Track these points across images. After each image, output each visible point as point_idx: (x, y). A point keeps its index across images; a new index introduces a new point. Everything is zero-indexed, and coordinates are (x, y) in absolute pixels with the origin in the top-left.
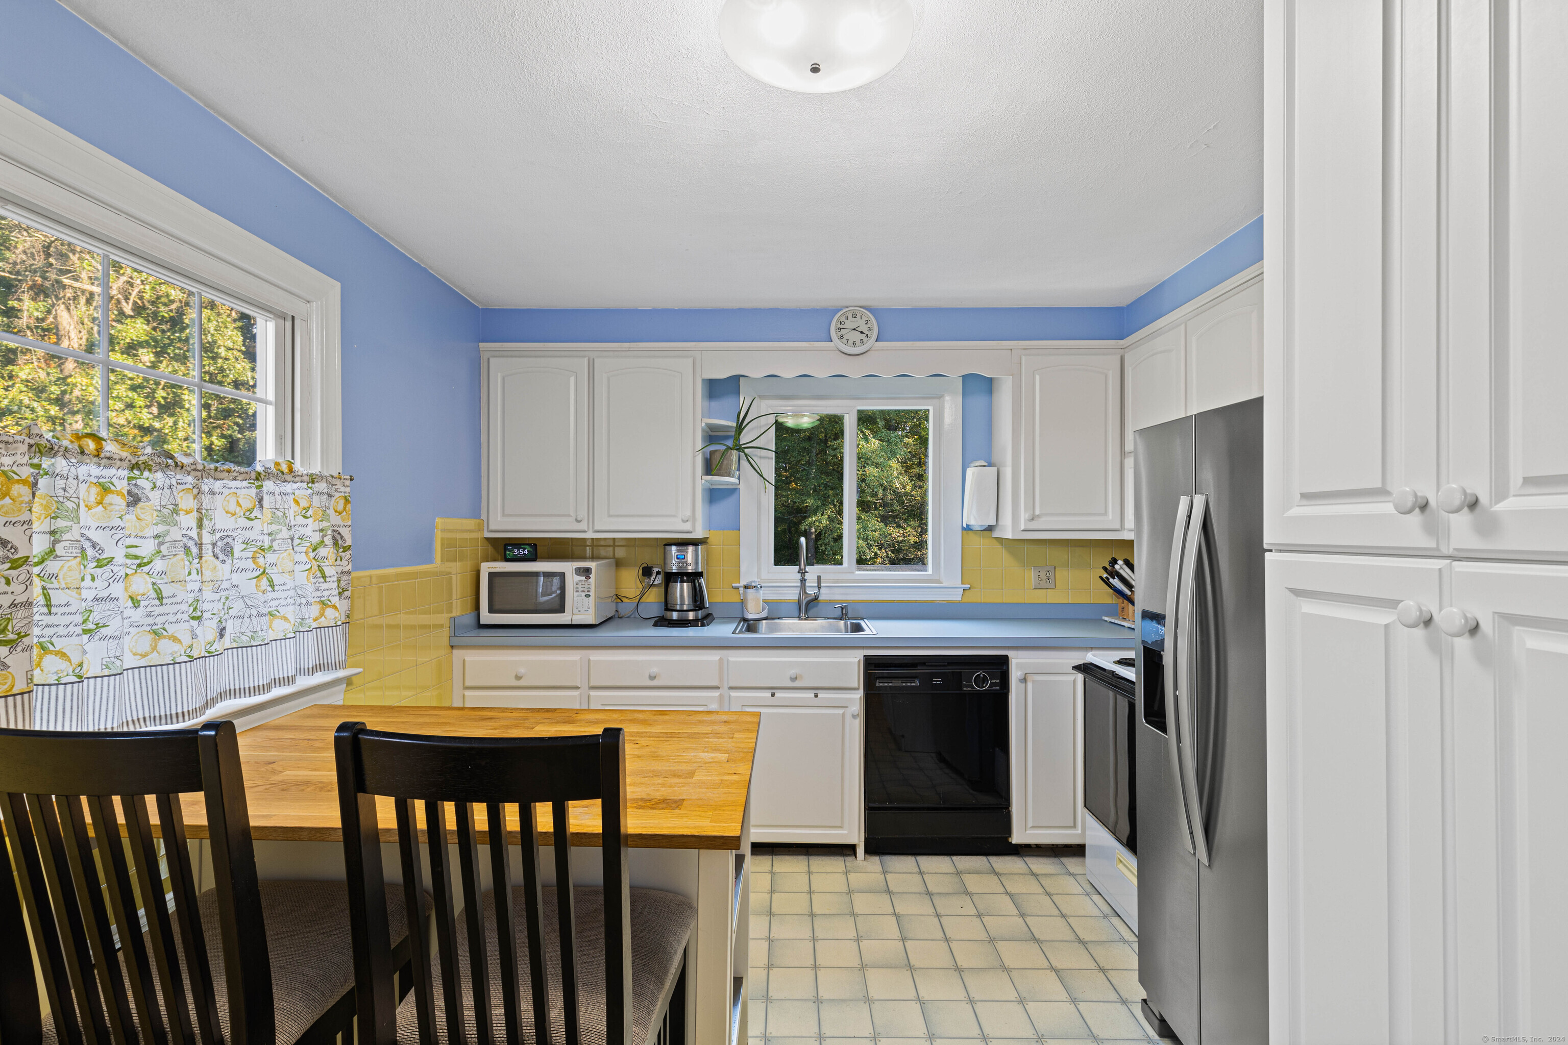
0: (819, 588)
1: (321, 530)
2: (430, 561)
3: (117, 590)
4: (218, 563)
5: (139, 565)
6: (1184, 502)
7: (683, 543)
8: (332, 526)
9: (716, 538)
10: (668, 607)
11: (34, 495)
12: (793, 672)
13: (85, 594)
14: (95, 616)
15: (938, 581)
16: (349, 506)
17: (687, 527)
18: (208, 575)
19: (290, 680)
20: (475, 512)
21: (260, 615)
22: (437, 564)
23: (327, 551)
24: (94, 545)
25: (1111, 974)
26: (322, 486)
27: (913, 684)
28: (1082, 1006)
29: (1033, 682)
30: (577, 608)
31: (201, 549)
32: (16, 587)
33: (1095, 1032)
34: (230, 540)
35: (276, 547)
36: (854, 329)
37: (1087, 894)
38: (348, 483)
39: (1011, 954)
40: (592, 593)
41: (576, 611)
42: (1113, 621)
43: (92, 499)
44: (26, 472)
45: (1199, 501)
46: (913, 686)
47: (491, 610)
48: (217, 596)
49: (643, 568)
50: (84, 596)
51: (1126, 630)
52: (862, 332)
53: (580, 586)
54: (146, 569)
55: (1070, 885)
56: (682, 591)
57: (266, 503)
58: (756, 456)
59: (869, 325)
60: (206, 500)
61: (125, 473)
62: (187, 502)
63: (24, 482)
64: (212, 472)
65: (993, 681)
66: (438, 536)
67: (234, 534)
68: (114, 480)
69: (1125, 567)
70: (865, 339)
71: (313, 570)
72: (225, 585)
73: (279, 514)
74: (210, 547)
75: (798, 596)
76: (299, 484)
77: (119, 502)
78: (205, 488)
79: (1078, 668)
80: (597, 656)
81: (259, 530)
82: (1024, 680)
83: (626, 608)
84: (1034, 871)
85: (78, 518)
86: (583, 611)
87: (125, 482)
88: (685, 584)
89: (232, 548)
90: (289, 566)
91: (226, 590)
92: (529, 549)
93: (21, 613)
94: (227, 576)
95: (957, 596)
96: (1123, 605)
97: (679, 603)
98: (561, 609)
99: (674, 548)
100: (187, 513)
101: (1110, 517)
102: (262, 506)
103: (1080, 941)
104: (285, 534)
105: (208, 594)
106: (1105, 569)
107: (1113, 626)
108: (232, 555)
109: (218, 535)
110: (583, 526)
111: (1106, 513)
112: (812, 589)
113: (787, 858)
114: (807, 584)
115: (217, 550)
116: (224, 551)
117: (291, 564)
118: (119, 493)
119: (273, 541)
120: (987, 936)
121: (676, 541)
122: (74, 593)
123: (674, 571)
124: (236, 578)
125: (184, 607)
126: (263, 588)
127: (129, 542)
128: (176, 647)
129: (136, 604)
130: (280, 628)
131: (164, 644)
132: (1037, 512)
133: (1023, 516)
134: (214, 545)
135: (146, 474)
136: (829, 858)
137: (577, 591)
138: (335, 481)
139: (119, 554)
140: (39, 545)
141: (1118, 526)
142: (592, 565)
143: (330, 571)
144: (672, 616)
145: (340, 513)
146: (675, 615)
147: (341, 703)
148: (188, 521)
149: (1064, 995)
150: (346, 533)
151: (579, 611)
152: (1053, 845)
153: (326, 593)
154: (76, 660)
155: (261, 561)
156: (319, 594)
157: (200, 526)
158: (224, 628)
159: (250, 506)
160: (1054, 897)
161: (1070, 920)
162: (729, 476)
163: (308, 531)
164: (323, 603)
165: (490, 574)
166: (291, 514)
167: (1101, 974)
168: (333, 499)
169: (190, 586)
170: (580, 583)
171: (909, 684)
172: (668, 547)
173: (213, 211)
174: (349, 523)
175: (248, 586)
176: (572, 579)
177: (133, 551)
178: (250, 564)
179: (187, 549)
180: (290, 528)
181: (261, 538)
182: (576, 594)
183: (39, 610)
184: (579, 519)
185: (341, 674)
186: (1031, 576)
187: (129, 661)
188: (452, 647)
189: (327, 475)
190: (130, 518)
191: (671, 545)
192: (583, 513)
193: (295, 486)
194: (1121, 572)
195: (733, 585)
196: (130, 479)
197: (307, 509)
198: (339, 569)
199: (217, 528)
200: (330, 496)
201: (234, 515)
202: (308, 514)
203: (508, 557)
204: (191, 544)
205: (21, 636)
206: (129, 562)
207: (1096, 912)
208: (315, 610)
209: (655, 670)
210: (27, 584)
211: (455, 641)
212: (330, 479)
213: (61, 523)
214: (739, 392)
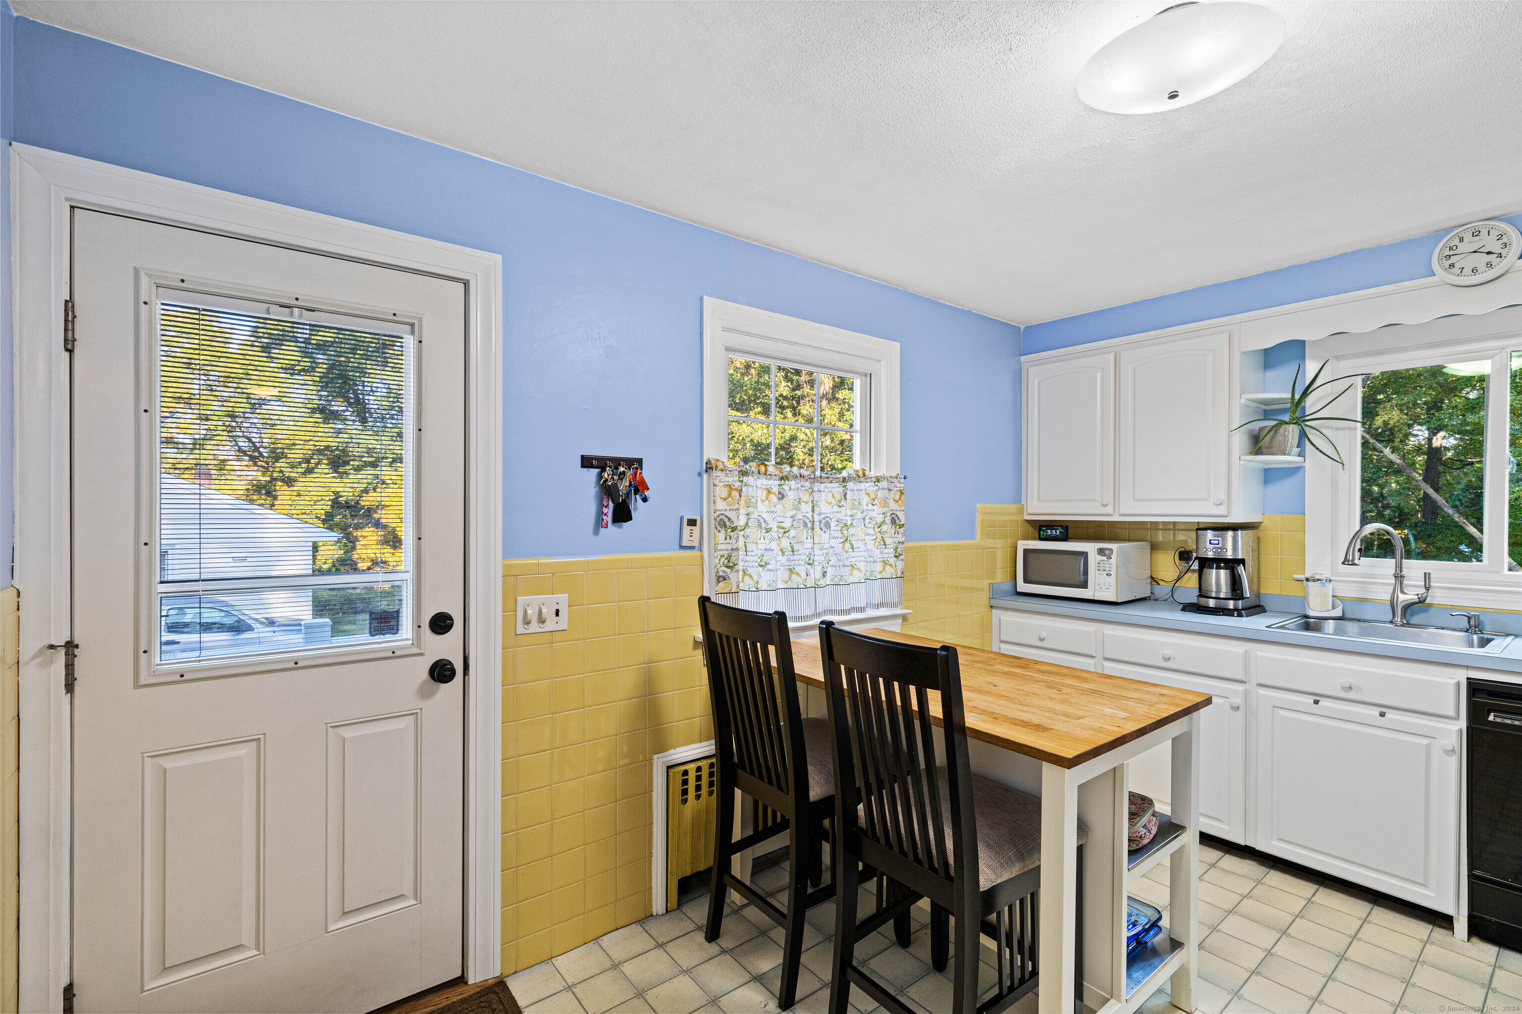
0: (1426, 588)
1: (884, 514)
2: (973, 537)
3: (774, 545)
4: (822, 532)
5: (784, 533)
7: (1221, 528)
8: (891, 510)
9: (1270, 522)
10: (1203, 594)
11: (740, 495)
12: (1346, 681)
13: (760, 546)
14: (765, 559)
16: (903, 497)
17: (1222, 510)
18: (817, 540)
19: (862, 610)
20: (1018, 497)
21: (845, 566)
22: (978, 540)
23: (887, 527)
24: (765, 521)
26: (884, 484)
30: (1099, 585)
31: (813, 524)
32: (733, 541)
34: (828, 519)
35: (854, 524)
36: (1475, 252)
38: (903, 480)
40: (1113, 573)
41: (1098, 588)
43: (764, 498)
44: (737, 485)
47: (1026, 580)
48: (821, 553)
49: (1180, 553)
50: (759, 547)
52: (1490, 252)
53: (1101, 565)
54: (787, 534)
56: (1219, 579)
57: (848, 497)
58: (1328, 428)
59: (1504, 242)
60: (816, 495)
61: (778, 482)
62: (805, 497)
63: (736, 489)
64: (819, 479)
66: (979, 517)
67: (831, 516)
68: (773, 487)
70: (1496, 262)
71: (878, 540)
72: (826, 546)
73: (856, 503)
74: (818, 523)
75: (1390, 595)
76: (870, 483)
77: (774, 498)
78: (816, 489)
80: (1110, 630)
81: (845, 513)
83: (1163, 590)
85: (757, 507)
86: (1104, 588)
87: (777, 488)
88: (1222, 572)
89: (829, 524)
90: (862, 536)
91: (826, 549)
92: (1061, 530)
93: (734, 554)
94: (827, 541)
97: (1214, 589)
98: (1084, 585)
99: (1210, 534)
100: (806, 503)
102: (846, 499)
104: (860, 516)
105: (817, 551)
108: (830, 528)
109: (823, 516)
110: (1109, 510)
112: (1414, 590)
113: (1340, 895)
114: (1407, 583)
115: (822, 525)
116: (825, 525)
117: (863, 535)
118: (774, 493)
119: (853, 520)
121: (1211, 526)
122: (754, 545)
123: (1210, 557)
124: (833, 542)
125: (803, 557)
126: (846, 549)
127: (779, 520)
128: (799, 579)
129: (783, 554)
130: (857, 576)
131: (794, 576)
134: (820, 522)
135: (787, 482)
136: (1409, 919)
137: (1099, 570)
138: (893, 480)
139: (773, 525)
140: (742, 522)
142: (1114, 546)
143: (888, 541)
144: (1208, 603)
145: (897, 502)
146: (1212, 603)
147: (899, 631)
148: (806, 508)
150: (901, 515)
151: (1101, 588)
153: (886, 556)
154: (756, 579)
155: (845, 532)
156: (882, 556)
157: (813, 511)
158: (826, 572)
159: (840, 499)
162: (1284, 454)
163: (874, 514)
164: (884, 562)
165: (1025, 550)
166: (864, 503)
168: (893, 492)
169: (806, 546)
170: (1102, 563)
172: (1200, 532)
173: (821, 323)
174: (903, 509)
175: (839, 548)
176: (1094, 559)
177: (781, 524)
178: (839, 534)
179: (805, 524)
180: (863, 512)
181: (845, 518)
182: (1098, 572)
183: (741, 553)
184: (1105, 504)
185: (898, 611)
187: (780, 585)
188: (992, 607)
189: (888, 476)
190: (780, 506)
191: (1206, 529)
192: (1109, 498)
193: (867, 485)
195: (1294, 576)
196: (779, 485)
197: (874, 500)
198: (897, 540)
199: (822, 511)
200: (890, 490)
201: (830, 504)
202: (874, 503)
203: (1042, 536)
204: (807, 521)
205: (735, 565)
206: (780, 530)
208: (879, 567)
209: (1169, 652)
210: (737, 539)
211: (994, 602)
212: (889, 479)
213: (750, 510)
214: (1303, 357)
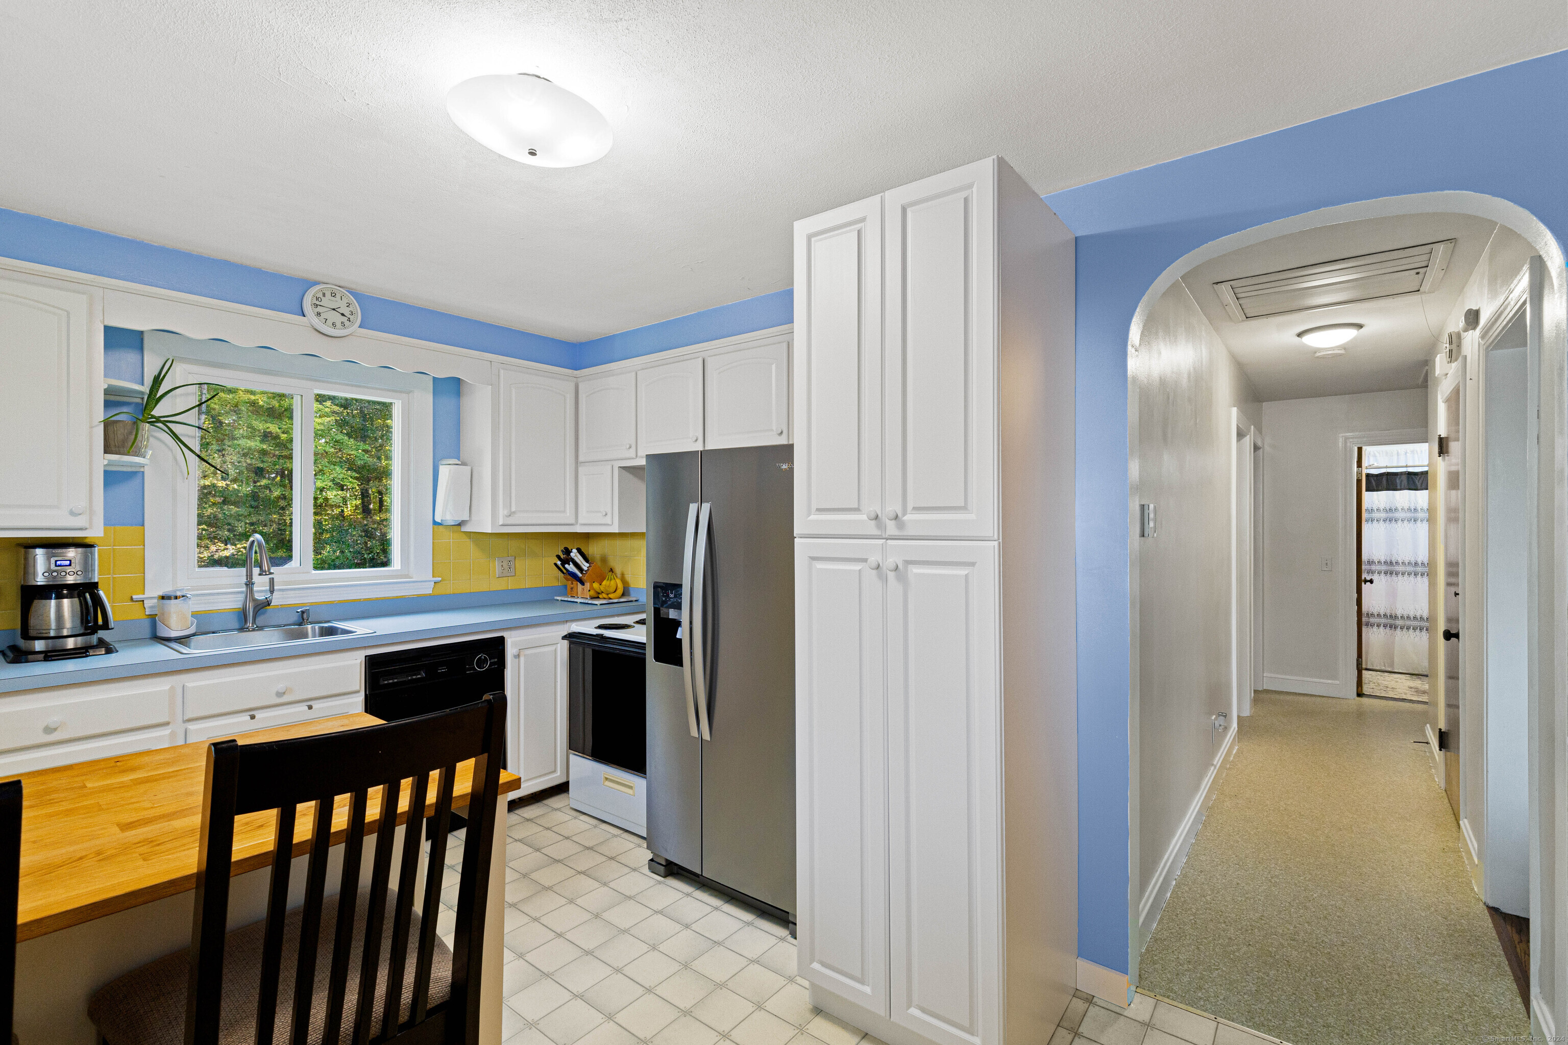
0: (272, 591)
6: (693, 508)
7: (53, 545)
10: (26, 634)
12: (281, 687)
15: (407, 576)
17: (80, 521)
25: (618, 859)
27: (419, 676)
28: (611, 885)
29: (525, 655)
33: (628, 894)
36: (334, 309)
37: (575, 818)
39: (545, 877)
42: (563, 599)
45: (706, 507)
46: (419, 678)
51: (579, 605)
52: (343, 315)
55: (560, 816)
56: (59, 611)
59: (351, 309)
65: (492, 661)
69: (578, 554)
70: (347, 323)
75: (242, 602)
79: (564, 638)
82: (518, 656)
84: (528, 818)
88: (66, 602)
95: (428, 589)
96: (572, 586)
97: (51, 627)
99: (39, 552)
101: (568, 514)
103: (588, 848)
106: (558, 557)
107: (566, 603)
111: (564, 511)
112: (260, 594)
114: (255, 589)
120: (520, 874)
121: (44, 542)
123: (39, 584)
132: (513, 509)
133: (502, 512)
141: (573, 521)
144: (35, 646)
146: (42, 645)
149: (597, 884)
152: (532, 794)
160: (554, 829)
161: (574, 838)
162: (139, 456)
167: (613, 861)
171: (414, 677)
172: (28, 550)
186: (496, 566)
191: (32, 546)
194: (576, 559)
195: (138, 597)
207: (588, 827)
214: (141, 349)
